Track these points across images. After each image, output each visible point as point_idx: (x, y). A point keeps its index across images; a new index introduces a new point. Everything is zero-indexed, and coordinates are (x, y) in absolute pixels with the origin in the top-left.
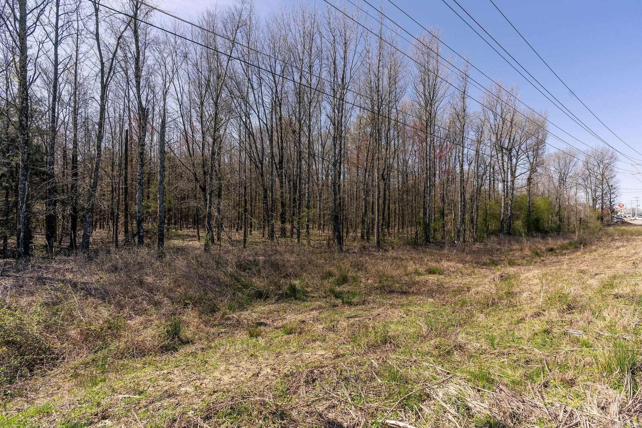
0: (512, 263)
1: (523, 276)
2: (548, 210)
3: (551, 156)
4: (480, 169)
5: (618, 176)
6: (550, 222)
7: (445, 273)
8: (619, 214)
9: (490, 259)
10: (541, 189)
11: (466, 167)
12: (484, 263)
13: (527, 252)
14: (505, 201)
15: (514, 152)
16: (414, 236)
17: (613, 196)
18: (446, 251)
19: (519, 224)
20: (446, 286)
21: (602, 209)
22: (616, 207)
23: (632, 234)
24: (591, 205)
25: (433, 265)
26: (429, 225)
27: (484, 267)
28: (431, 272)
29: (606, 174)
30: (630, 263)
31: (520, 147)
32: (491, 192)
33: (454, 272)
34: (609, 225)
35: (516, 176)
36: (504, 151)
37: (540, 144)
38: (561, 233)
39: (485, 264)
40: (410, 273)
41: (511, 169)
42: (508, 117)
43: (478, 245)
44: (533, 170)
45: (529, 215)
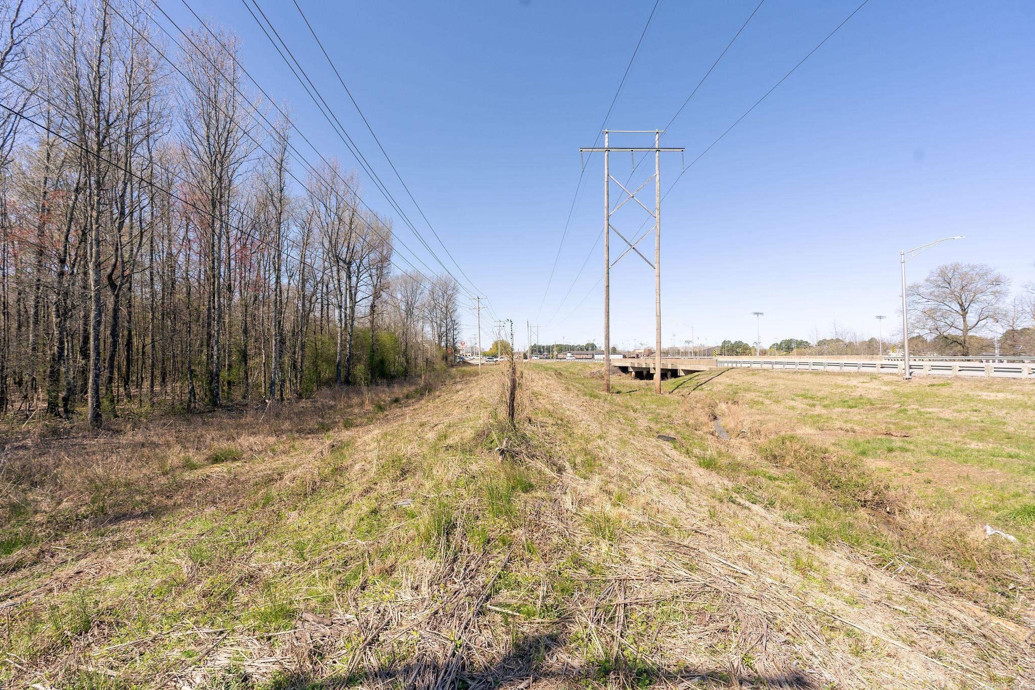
0: (348, 425)
1: (359, 442)
2: (394, 349)
3: (397, 278)
4: (307, 285)
5: (459, 310)
6: (397, 364)
7: (245, 456)
8: (461, 352)
9: (318, 423)
10: (387, 320)
11: (284, 281)
12: (310, 430)
13: (369, 407)
14: (342, 335)
15: (354, 267)
16: (186, 398)
17: (456, 332)
18: (249, 419)
19: (360, 370)
20: (243, 479)
21: (447, 347)
22: (458, 345)
23: (471, 375)
24: (437, 342)
25: (225, 445)
26: (218, 375)
27: (309, 436)
28: (216, 459)
29: (449, 307)
30: (464, 408)
31: (361, 261)
32: (324, 322)
33: (260, 452)
34: (452, 366)
35: (357, 300)
36: (341, 264)
37: (384, 260)
38: (408, 378)
39: (311, 432)
40: (173, 469)
41: (350, 291)
42: (346, 216)
43: (303, 404)
44: (376, 295)
45: (372, 357)
